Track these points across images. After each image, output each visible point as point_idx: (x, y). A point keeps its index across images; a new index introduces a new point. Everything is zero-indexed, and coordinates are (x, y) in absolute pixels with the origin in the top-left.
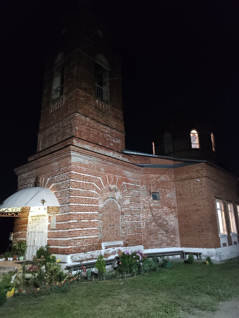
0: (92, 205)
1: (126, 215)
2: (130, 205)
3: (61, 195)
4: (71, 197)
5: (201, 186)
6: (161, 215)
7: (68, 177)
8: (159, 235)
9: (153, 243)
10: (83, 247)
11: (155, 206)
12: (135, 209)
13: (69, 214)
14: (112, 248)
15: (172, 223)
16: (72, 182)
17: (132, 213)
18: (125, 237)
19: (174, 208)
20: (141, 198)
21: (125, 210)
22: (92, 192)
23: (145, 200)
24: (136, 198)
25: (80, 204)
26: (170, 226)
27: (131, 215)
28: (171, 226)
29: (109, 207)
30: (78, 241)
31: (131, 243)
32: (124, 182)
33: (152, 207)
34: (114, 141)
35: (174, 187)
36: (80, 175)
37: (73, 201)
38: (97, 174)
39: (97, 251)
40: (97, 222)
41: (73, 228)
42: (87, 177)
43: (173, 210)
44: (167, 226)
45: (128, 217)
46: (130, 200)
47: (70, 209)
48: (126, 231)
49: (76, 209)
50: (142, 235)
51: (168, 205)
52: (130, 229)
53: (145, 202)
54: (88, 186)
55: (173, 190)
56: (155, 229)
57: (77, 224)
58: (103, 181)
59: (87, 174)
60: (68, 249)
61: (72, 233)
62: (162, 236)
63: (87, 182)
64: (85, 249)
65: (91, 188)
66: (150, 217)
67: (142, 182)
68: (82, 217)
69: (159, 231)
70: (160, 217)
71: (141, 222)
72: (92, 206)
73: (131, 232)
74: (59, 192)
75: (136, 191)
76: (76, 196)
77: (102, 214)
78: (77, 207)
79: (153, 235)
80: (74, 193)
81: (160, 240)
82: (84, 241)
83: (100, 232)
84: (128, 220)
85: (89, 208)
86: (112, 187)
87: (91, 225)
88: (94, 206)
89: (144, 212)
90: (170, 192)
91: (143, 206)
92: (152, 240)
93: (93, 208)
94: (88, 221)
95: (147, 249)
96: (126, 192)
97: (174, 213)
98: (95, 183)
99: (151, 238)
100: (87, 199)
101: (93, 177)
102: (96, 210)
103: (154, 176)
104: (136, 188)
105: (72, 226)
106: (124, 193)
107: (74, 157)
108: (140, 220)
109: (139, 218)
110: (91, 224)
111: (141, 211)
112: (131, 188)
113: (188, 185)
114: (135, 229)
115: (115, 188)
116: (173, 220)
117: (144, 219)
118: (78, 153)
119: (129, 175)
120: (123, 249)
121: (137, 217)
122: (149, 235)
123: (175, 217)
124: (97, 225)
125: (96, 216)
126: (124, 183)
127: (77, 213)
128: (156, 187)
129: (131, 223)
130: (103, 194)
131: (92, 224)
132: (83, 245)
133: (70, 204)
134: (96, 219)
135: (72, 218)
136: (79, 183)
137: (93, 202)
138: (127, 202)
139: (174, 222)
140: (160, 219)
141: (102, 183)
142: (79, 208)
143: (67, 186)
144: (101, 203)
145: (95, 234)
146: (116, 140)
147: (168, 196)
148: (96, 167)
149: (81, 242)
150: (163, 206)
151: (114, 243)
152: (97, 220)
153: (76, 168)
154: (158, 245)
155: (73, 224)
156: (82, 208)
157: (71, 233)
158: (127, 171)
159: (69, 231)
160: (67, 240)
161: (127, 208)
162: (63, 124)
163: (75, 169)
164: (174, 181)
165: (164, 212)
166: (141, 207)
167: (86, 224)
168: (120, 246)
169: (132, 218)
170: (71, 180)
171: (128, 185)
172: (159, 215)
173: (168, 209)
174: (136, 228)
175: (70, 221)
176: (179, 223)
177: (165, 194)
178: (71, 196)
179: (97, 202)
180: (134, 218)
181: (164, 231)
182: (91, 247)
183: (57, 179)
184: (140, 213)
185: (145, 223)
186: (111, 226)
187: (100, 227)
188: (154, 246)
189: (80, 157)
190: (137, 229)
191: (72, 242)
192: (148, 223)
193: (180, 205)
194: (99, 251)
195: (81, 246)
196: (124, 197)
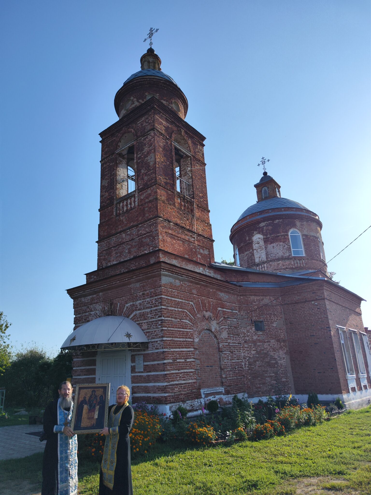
0: (187, 339)
1: (224, 353)
2: (229, 339)
3: (148, 327)
4: (164, 330)
5: (320, 312)
6: (268, 352)
7: (157, 303)
8: (267, 378)
9: (259, 389)
10: (182, 394)
11: (259, 339)
12: (235, 344)
13: (164, 352)
14: (213, 396)
15: (282, 362)
16: (164, 310)
17: (232, 349)
18: (226, 382)
19: (284, 341)
20: (240, 329)
21: (223, 345)
22: (185, 322)
23: (245, 331)
24: (234, 329)
25: (174, 339)
26: (280, 366)
27: (230, 353)
28: (282, 366)
29: (204, 342)
30: (176, 387)
31: (233, 390)
32: (219, 307)
33: (255, 340)
34: (201, 251)
35: (282, 313)
36: (171, 300)
37: (167, 334)
38: (189, 298)
39: (196, 400)
40: (194, 361)
41: (169, 370)
42: (179, 303)
43: (282, 344)
44: (276, 366)
45: (227, 354)
46: (227, 332)
47: (164, 345)
48: (227, 373)
49: (171, 345)
50: (245, 379)
51: (276, 337)
52: (231, 371)
53: (246, 334)
54: (181, 314)
55: (282, 318)
56: (262, 370)
57: (173, 365)
58: (196, 308)
59: (178, 298)
60: (165, 397)
61: (169, 376)
62: (270, 380)
63: (179, 309)
64: (184, 397)
65: (185, 317)
66: (254, 354)
67: (240, 307)
68: (178, 355)
69: (266, 373)
70: (266, 354)
71: (242, 362)
72: (187, 341)
73: (232, 374)
74: (145, 323)
75: (233, 320)
76: (169, 328)
77: (198, 352)
78: (172, 343)
79: (259, 378)
80: (167, 325)
81: (269, 386)
82: (182, 386)
83: (198, 375)
84: (228, 360)
85: (184, 344)
86: (208, 314)
87: (188, 366)
88: (189, 341)
89: (245, 348)
90: (277, 319)
91: (243, 340)
92: (258, 386)
93: (189, 343)
94: (183, 360)
95: (252, 398)
96: (222, 321)
97: (284, 347)
98: (188, 311)
99: (257, 382)
100: (181, 331)
101: (185, 302)
102: (192, 345)
103: (255, 298)
104: (233, 315)
105: (168, 368)
106: (221, 322)
107: (164, 277)
108: (241, 358)
109: (240, 356)
110: (187, 364)
111: (241, 346)
112: (228, 316)
113: (301, 309)
114: (236, 371)
115: (210, 316)
116: (284, 358)
117: (246, 357)
118: (169, 271)
119: (224, 298)
120: (224, 398)
121: (237, 355)
122: (254, 379)
123: (285, 353)
124: (195, 366)
125: (192, 354)
126: (220, 309)
127: (172, 350)
128: (259, 313)
129: (231, 362)
130: (197, 324)
131: (189, 364)
132: (182, 392)
133: (164, 339)
134: (192, 358)
135: (167, 356)
136: (171, 310)
137: (187, 336)
138: (224, 335)
139: (284, 360)
140: (267, 357)
141: (195, 309)
142: (174, 343)
143: (158, 314)
144: (196, 337)
145: (193, 377)
146: (203, 250)
147: (275, 325)
148: (188, 289)
149: (179, 389)
150: (269, 339)
151: (214, 390)
152: (194, 360)
153: (166, 291)
154: (266, 392)
155: (169, 365)
156: (177, 343)
157: (167, 377)
158: (222, 291)
159: (166, 374)
160: (164, 386)
161: (226, 343)
162: (138, 231)
163: (165, 293)
164: (282, 305)
165: (271, 347)
166: (241, 340)
167: (182, 365)
168: (221, 394)
169: (232, 356)
170: (163, 307)
171: (224, 311)
172: (264, 352)
173: (276, 343)
174: (237, 369)
175: (165, 361)
176: (291, 361)
177: (270, 323)
178: (164, 328)
179: (192, 336)
180: (235, 356)
181: (273, 373)
182: (190, 396)
183: (140, 305)
184: (241, 349)
185: (247, 363)
186: (208, 367)
187: (198, 368)
188: (260, 393)
189: (170, 276)
190: (239, 370)
191: (170, 388)
192: (251, 362)
193: (292, 336)
194: (199, 400)
195: (179, 393)
196: (221, 328)
